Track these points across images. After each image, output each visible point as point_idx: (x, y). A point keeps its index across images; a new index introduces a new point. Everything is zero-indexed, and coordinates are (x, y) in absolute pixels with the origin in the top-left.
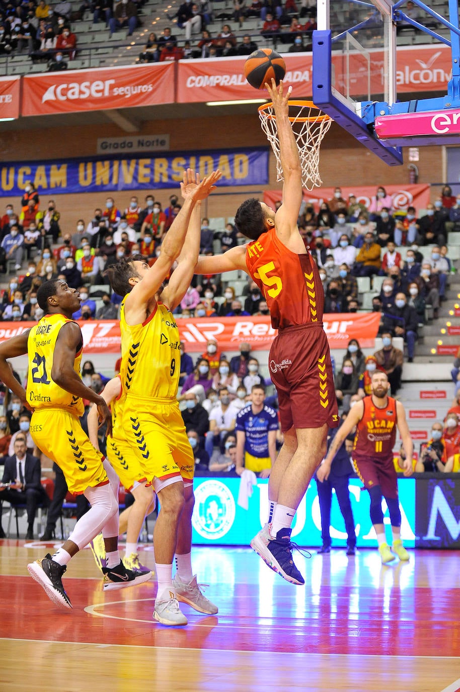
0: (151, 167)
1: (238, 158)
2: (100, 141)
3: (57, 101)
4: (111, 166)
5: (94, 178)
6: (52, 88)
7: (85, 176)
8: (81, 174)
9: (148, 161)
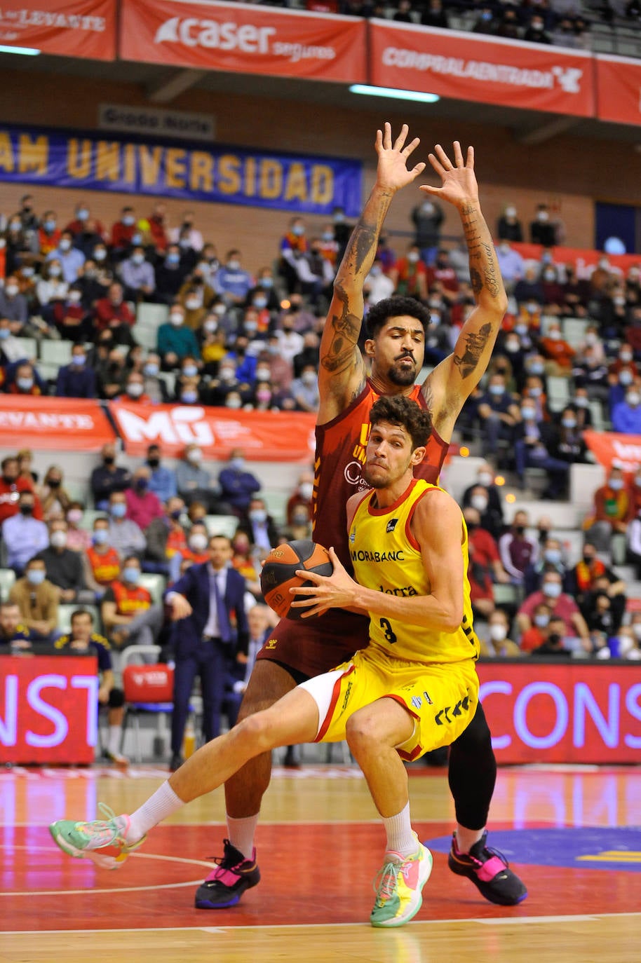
0: (186, 163)
2: (104, 108)
3: (181, 45)
4: (122, 153)
6: (173, 23)
7: (79, 161)
8: (72, 158)
9: (181, 154)
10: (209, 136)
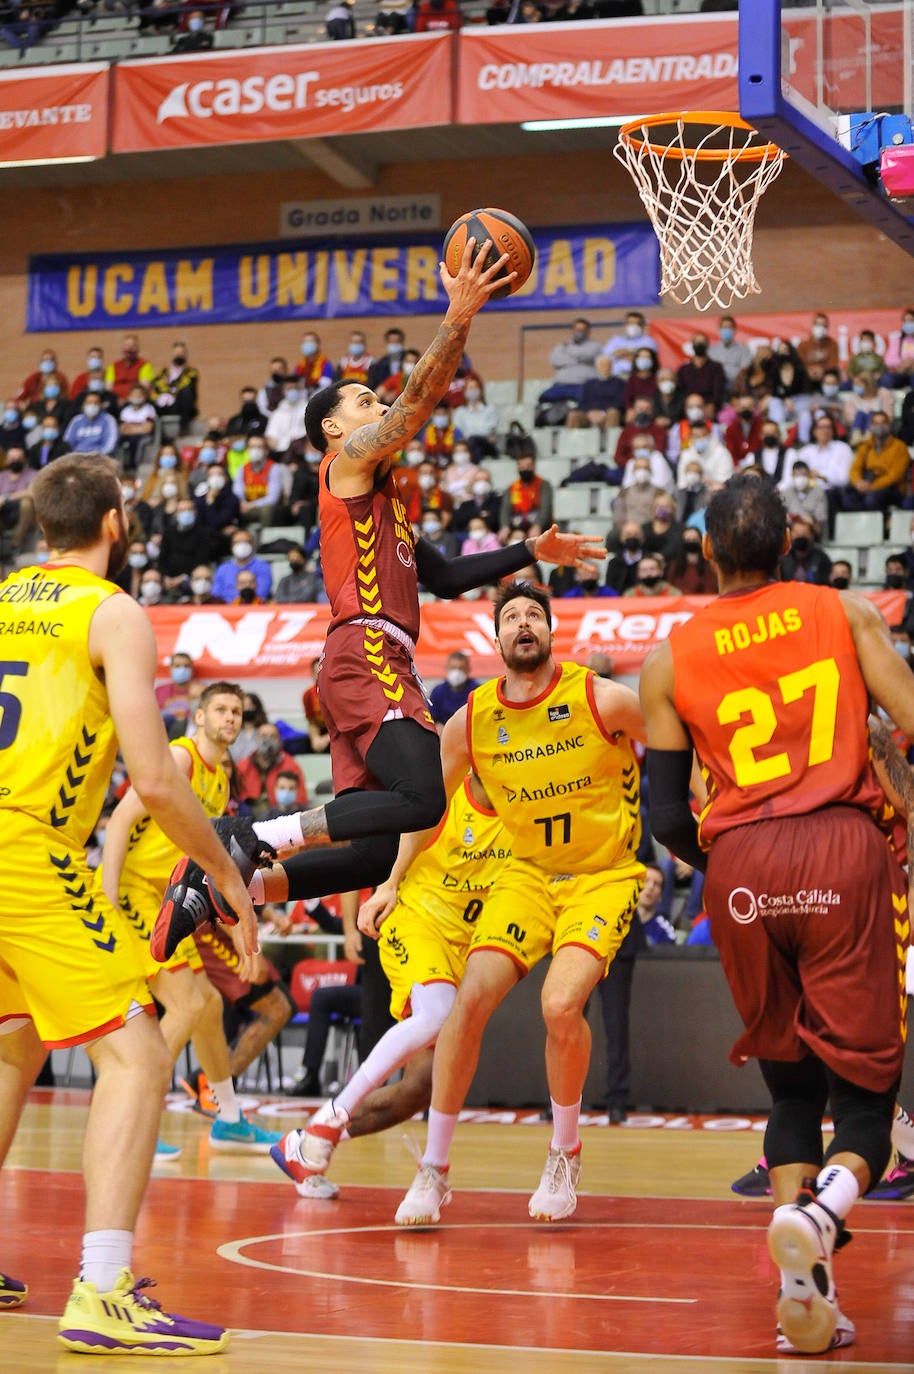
0: (400, 267)
1: (593, 246)
2: (287, 208)
3: (191, 118)
4: (311, 265)
5: (273, 290)
6: (179, 91)
7: (252, 284)
8: (245, 282)
9: (392, 254)
10: (430, 224)
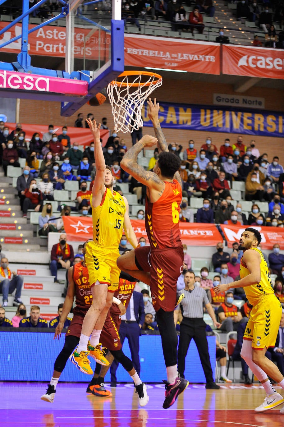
2: (215, 95)
3: (249, 67)
4: (224, 115)
6: (245, 57)
7: (205, 119)
8: (202, 118)
9: (250, 115)
10: (262, 107)
